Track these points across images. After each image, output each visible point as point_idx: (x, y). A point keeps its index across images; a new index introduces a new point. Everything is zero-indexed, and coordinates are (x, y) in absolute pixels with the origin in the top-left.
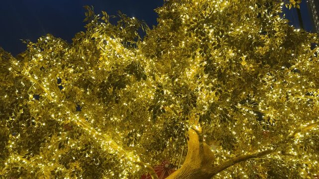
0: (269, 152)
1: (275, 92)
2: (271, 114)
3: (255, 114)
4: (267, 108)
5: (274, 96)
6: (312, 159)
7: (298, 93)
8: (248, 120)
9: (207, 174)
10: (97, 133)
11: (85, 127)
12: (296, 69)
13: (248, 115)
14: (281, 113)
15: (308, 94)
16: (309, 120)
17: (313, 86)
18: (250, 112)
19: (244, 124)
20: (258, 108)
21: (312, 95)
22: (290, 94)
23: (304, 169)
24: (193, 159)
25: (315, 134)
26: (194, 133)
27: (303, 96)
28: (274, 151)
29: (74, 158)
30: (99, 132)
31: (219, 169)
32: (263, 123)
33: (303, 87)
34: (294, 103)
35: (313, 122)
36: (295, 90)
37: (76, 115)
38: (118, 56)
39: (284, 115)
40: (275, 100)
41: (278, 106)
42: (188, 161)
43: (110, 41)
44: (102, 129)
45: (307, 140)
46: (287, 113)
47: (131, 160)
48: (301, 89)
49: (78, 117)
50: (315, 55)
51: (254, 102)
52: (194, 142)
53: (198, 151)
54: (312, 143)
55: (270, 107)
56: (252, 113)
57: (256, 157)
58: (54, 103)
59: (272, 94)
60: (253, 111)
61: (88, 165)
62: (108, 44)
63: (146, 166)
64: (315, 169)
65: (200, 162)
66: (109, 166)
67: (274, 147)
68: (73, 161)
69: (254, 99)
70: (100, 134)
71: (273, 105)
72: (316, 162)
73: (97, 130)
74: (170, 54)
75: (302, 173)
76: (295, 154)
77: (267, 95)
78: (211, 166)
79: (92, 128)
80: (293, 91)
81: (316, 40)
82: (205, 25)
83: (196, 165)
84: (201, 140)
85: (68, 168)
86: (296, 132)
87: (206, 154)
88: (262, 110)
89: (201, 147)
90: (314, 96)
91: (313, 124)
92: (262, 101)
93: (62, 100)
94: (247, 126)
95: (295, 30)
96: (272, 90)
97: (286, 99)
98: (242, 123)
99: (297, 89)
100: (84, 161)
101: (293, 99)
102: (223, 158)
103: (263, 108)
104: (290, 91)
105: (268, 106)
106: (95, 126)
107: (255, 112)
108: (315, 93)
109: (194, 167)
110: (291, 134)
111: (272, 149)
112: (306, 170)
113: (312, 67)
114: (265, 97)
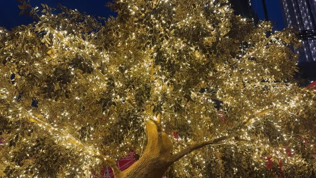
0: (224, 138)
1: (232, 80)
2: (228, 102)
3: (213, 102)
4: (224, 96)
5: (231, 84)
6: (265, 143)
7: (253, 81)
8: (206, 108)
9: (165, 162)
10: (52, 128)
11: (40, 123)
12: (252, 57)
13: (206, 104)
14: (237, 99)
15: (263, 81)
16: (264, 106)
17: (268, 74)
18: (209, 100)
19: (202, 113)
20: (216, 96)
21: (267, 81)
22: (246, 82)
23: (257, 153)
24: (152, 149)
25: (267, 119)
26: (152, 123)
27: (259, 83)
28: (229, 137)
29: (28, 155)
30: (55, 127)
31: (177, 157)
32: (221, 110)
33: (259, 74)
34: (250, 90)
35: (267, 107)
36: (251, 77)
37: (29, 111)
38: (66, 49)
39: (240, 102)
40: (233, 88)
41: (234, 93)
42: (148, 151)
43: (57, 34)
44: (58, 124)
45: (258, 125)
46: (243, 100)
47: (90, 154)
48: (257, 76)
49: (31, 114)
50: (270, 43)
51: (213, 90)
52: (153, 132)
53: (157, 141)
54: (262, 128)
55: (227, 95)
56: (210, 101)
57: (212, 144)
58: (3, 100)
59: (229, 82)
60: (211, 99)
61: (43, 161)
62: (55, 37)
63: (105, 159)
64: (268, 152)
65: (159, 151)
66: (65, 161)
67: (229, 133)
68: (27, 158)
69: (212, 88)
70: (56, 129)
71: (230, 92)
72: (268, 146)
73: (53, 125)
74: (127, 45)
75: (255, 157)
76: (249, 139)
77: (225, 83)
78: (170, 155)
79: (46, 124)
80: (249, 78)
81: (270, 28)
82: (152, 16)
83: (155, 154)
84: (159, 130)
85: (21, 165)
86: (250, 118)
87: (164, 143)
88: (220, 98)
89: (160, 136)
90: (269, 82)
91: (267, 109)
92: (220, 89)
93: (14, 96)
94: (205, 113)
95: (242, 20)
96: (229, 79)
97: (243, 86)
98: (200, 111)
99: (253, 76)
100: (38, 157)
101: (249, 86)
102: (183, 146)
103: (221, 96)
104: (246, 78)
105: (225, 94)
106: (50, 121)
107: (213, 100)
108: (270, 79)
109: (153, 157)
110: (245, 120)
111: (227, 135)
112: (259, 153)
113: (267, 54)
114: (223, 85)
